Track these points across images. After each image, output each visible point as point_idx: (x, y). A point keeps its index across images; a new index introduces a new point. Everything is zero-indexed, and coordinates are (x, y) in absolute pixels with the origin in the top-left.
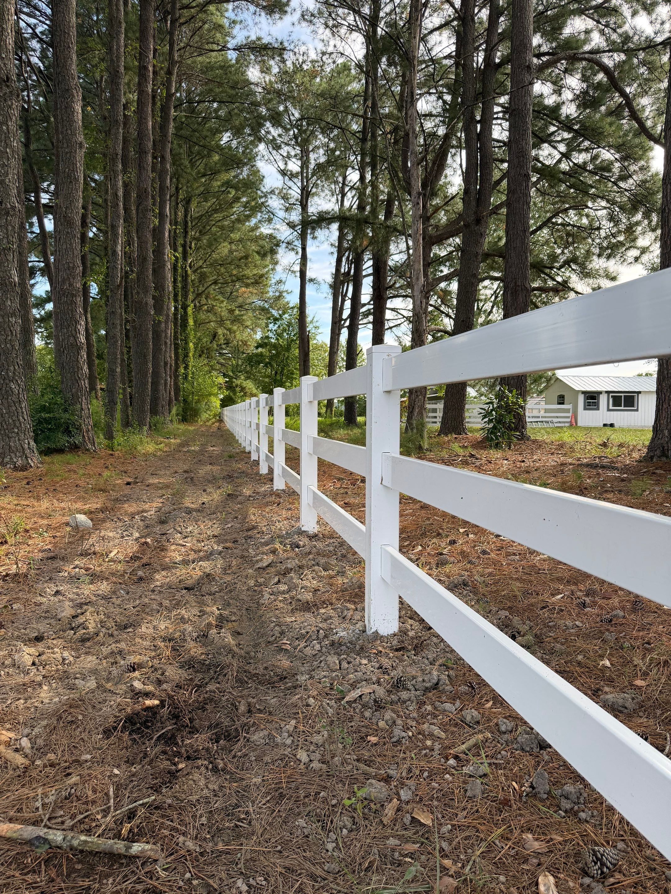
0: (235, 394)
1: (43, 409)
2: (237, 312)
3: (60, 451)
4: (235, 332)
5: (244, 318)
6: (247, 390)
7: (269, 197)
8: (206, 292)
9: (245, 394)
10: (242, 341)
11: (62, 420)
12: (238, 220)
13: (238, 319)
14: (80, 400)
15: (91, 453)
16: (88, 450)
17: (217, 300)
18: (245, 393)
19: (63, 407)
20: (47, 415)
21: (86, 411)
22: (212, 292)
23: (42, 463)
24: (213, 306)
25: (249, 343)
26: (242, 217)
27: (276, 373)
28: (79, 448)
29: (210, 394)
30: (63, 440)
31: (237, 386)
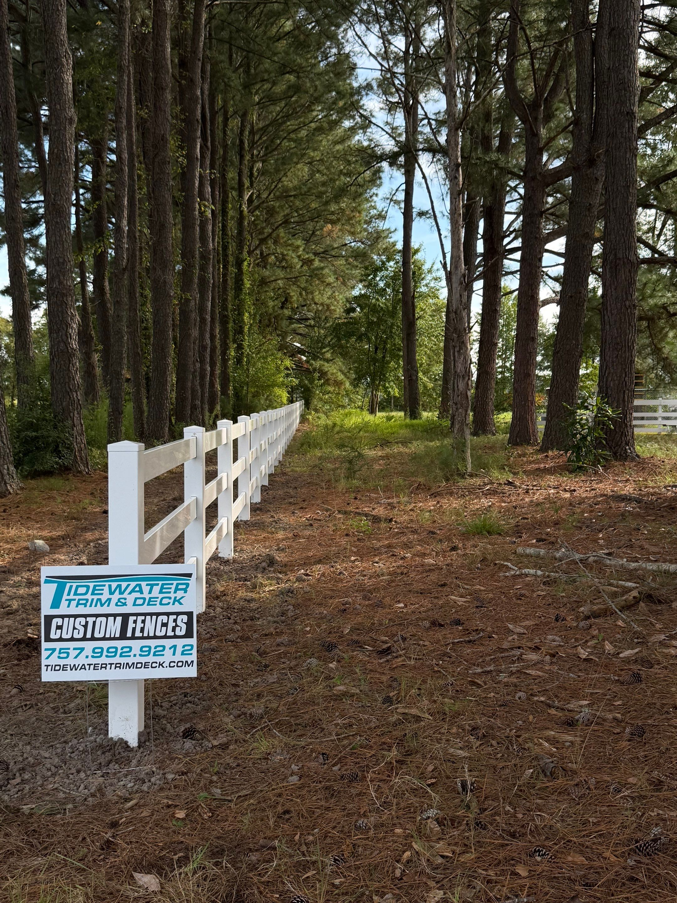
0: (312, 381)
1: (31, 426)
2: (317, 263)
3: (48, 473)
4: (312, 293)
5: (324, 272)
6: (329, 376)
7: (364, 93)
8: (274, 235)
9: (327, 382)
10: (322, 304)
11: (51, 439)
12: (320, 130)
13: (316, 275)
14: (72, 415)
15: (84, 476)
16: (80, 472)
17: (290, 245)
18: (328, 380)
19: (52, 423)
20: (34, 434)
21: (79, 427)
22: (282, 235)
23: (22, 489)
24: (283, 255)
25: (333, 308)
26: (325, 125)
27: (376, 349)
28: (70, 469)
29: (274, 385)
30: (51, 460)
31: (315, 370)
